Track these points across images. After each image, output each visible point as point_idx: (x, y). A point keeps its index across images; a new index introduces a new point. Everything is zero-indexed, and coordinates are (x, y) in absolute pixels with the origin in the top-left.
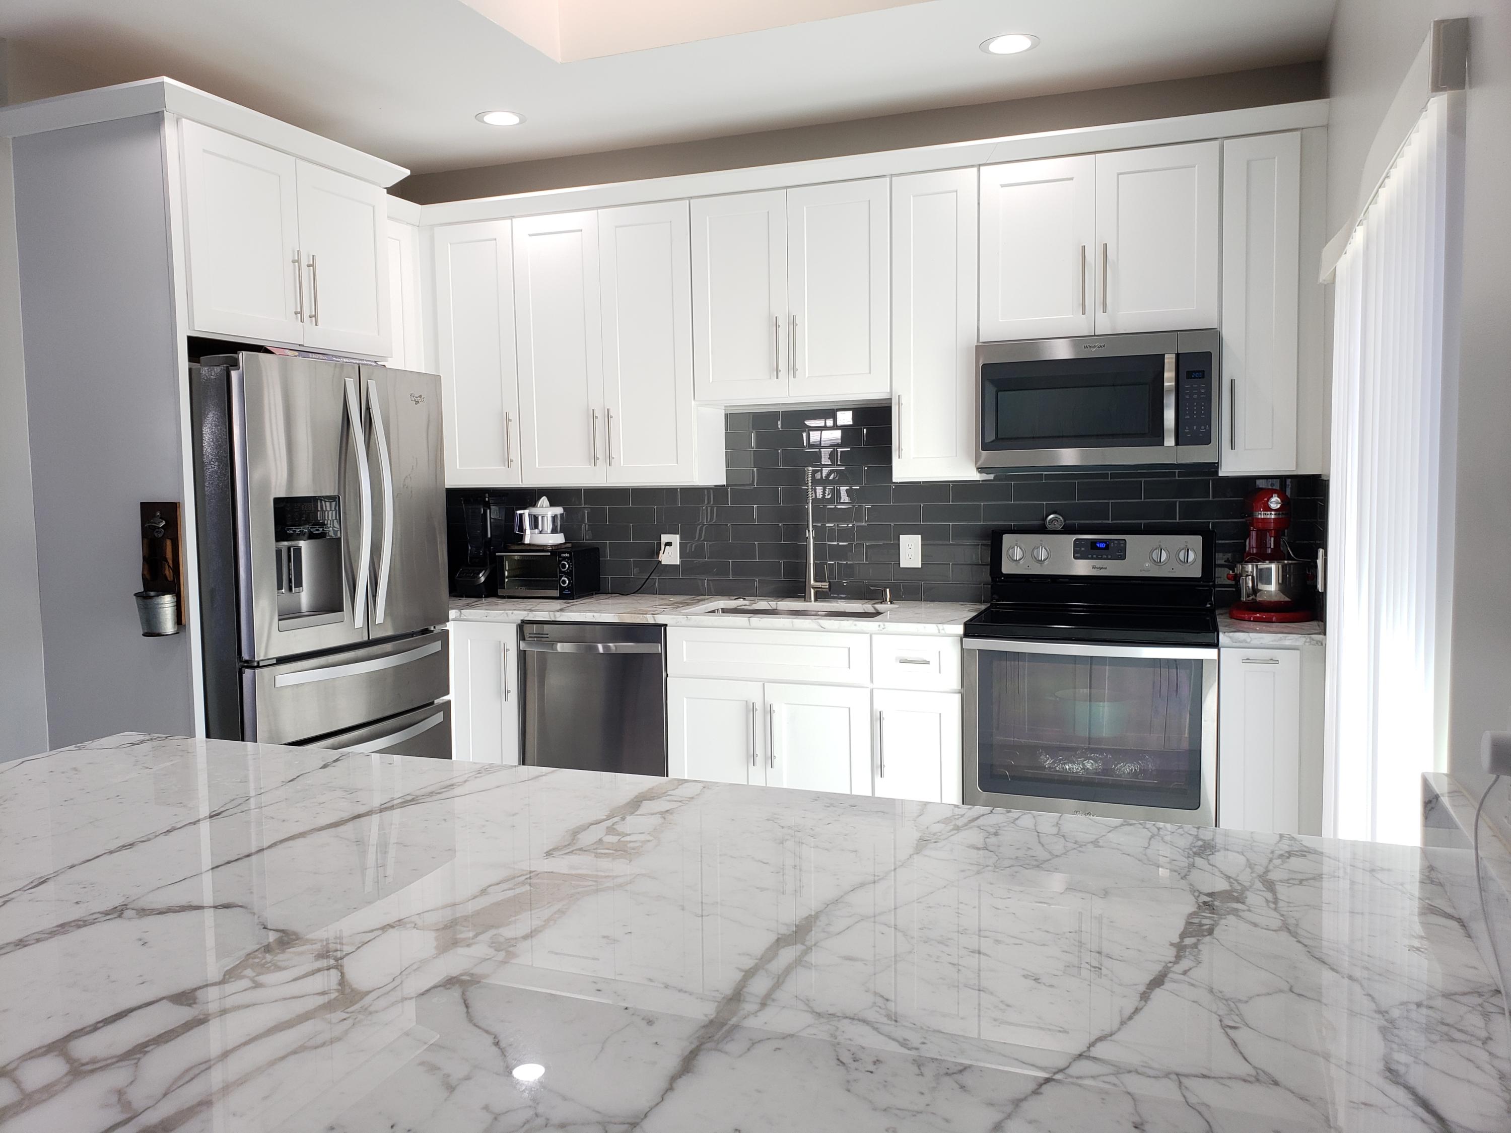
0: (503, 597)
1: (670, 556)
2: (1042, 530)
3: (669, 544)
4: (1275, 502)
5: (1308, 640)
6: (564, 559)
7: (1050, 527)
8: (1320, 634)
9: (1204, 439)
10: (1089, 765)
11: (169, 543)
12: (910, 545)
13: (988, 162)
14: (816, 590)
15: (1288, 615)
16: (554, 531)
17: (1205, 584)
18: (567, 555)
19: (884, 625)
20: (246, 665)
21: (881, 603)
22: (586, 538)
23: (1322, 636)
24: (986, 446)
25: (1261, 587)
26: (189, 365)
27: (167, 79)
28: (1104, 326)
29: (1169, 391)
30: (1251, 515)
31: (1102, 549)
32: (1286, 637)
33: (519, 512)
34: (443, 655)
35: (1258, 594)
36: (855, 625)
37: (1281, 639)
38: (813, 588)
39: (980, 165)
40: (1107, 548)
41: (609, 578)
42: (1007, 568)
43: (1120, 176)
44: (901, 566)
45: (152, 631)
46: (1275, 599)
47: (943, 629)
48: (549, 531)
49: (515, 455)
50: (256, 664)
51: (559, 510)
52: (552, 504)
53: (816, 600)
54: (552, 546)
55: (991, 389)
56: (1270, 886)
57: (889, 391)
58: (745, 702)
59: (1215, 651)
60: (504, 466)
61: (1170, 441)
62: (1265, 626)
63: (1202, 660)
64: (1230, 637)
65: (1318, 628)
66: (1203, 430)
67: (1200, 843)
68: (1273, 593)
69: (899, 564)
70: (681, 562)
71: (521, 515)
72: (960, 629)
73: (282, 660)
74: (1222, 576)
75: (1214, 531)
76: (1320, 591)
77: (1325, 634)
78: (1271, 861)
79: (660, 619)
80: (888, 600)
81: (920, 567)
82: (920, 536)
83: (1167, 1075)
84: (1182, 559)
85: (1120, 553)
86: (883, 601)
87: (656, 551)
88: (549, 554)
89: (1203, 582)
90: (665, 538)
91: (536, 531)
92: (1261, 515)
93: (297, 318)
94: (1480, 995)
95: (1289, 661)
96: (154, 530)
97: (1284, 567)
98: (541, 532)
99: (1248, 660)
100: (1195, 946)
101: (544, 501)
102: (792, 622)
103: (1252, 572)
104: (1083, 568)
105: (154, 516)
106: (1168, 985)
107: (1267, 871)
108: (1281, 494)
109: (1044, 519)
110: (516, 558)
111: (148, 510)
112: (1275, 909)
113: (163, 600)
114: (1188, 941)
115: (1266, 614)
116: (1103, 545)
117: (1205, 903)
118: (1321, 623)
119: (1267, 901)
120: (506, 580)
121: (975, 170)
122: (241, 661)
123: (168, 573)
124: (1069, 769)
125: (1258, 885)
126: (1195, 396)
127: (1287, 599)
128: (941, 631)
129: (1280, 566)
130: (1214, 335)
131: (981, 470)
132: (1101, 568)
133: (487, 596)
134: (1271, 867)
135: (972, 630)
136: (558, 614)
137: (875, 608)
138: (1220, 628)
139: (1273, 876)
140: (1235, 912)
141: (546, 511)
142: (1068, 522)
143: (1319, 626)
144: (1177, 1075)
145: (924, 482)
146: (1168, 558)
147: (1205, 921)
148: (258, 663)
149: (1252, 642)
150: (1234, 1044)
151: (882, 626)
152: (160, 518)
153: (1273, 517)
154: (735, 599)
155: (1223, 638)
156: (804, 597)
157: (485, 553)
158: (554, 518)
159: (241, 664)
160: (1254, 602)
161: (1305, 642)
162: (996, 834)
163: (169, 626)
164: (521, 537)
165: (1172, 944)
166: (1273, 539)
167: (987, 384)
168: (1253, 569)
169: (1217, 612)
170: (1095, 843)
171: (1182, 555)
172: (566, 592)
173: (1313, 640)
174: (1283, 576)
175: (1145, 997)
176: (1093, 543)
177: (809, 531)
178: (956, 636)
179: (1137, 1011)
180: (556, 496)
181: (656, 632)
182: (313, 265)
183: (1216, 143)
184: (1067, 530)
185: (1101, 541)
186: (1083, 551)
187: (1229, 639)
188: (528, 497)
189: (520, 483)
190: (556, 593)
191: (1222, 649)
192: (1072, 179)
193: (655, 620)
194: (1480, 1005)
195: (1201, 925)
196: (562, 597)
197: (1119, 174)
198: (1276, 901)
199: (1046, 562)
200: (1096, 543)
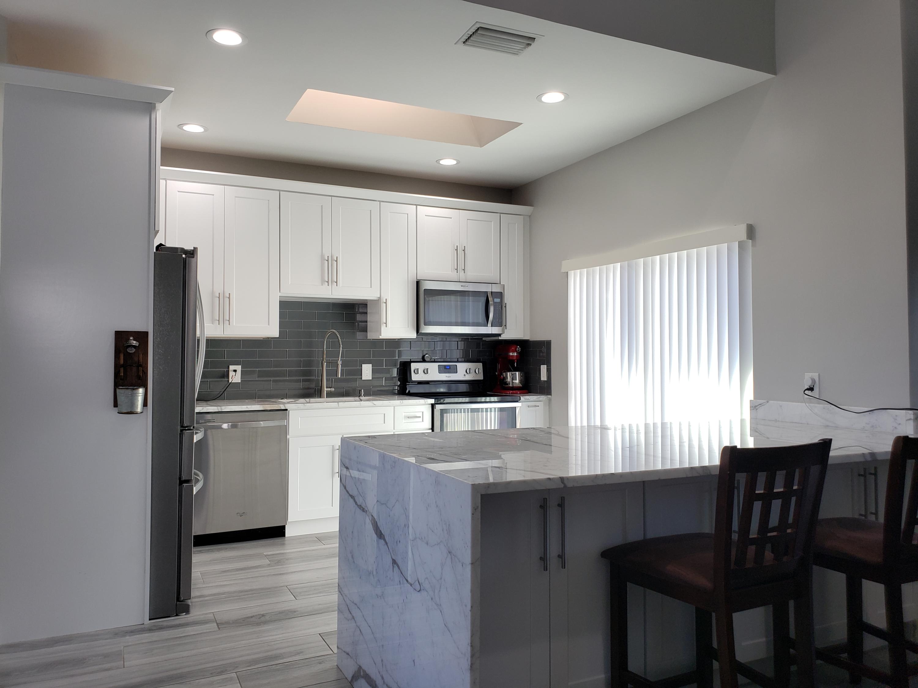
4: (518, 349)
7: (427, 360)
9: (500, 324)
12: (367, 369)
13: (421, 204)
15: (522, 391)
20: (186, 429)
25: (514, 381)
29: (491, 306)
31: (448, 369)
35: (514, 384)
37: (539, 398)
38: (326, 394)
39: (417, 205)
40: (450, 368)
42: (414, 378)
44: (363, 379)
46: (518, 386)
47: (427, 402)
53: (326, 398)
57: (379, 296)
58: (332, 446)
59: (520, 403)
61: (489, 325)
63: (516, 407)
66: (501, 320)
68: (518, 383)
69: (361, 378)
70: (241, 381)
72: (433, 401)
75: (488, 361)
81: (371, 379)
82: (371, 365)
84: (477, 373)
85: (455, 371)
87: (226, 376)
90: (232, 368)
99: (529, 406)
103: (510, 376)
104: (444, 377)
105: (129, 339)
109: (424, 357)
116: (448, 367)
121: (415, 206)
123: (142, 374)
126: (499, 309)
127: (521, 386)
129: (520, 373)
132: (451, 377)
142: (433, 358)
149: (531, 400)
151: (401, 402)
155: (522, 398)
159: (182, 428)
160: (512, 387)
161: (546, 398)
163: (140, 407)
166: (516, 363)
168: (510, 374)
171: (476, 371)
173: (548, 397)
176: (445, 367)
183: (498, 215)
184: (434, 361)
186: (443, 370)
187: (525, 399)
192: (451, 218)
197: (467, 219)
199: (429, 375)
200: (446, 366)
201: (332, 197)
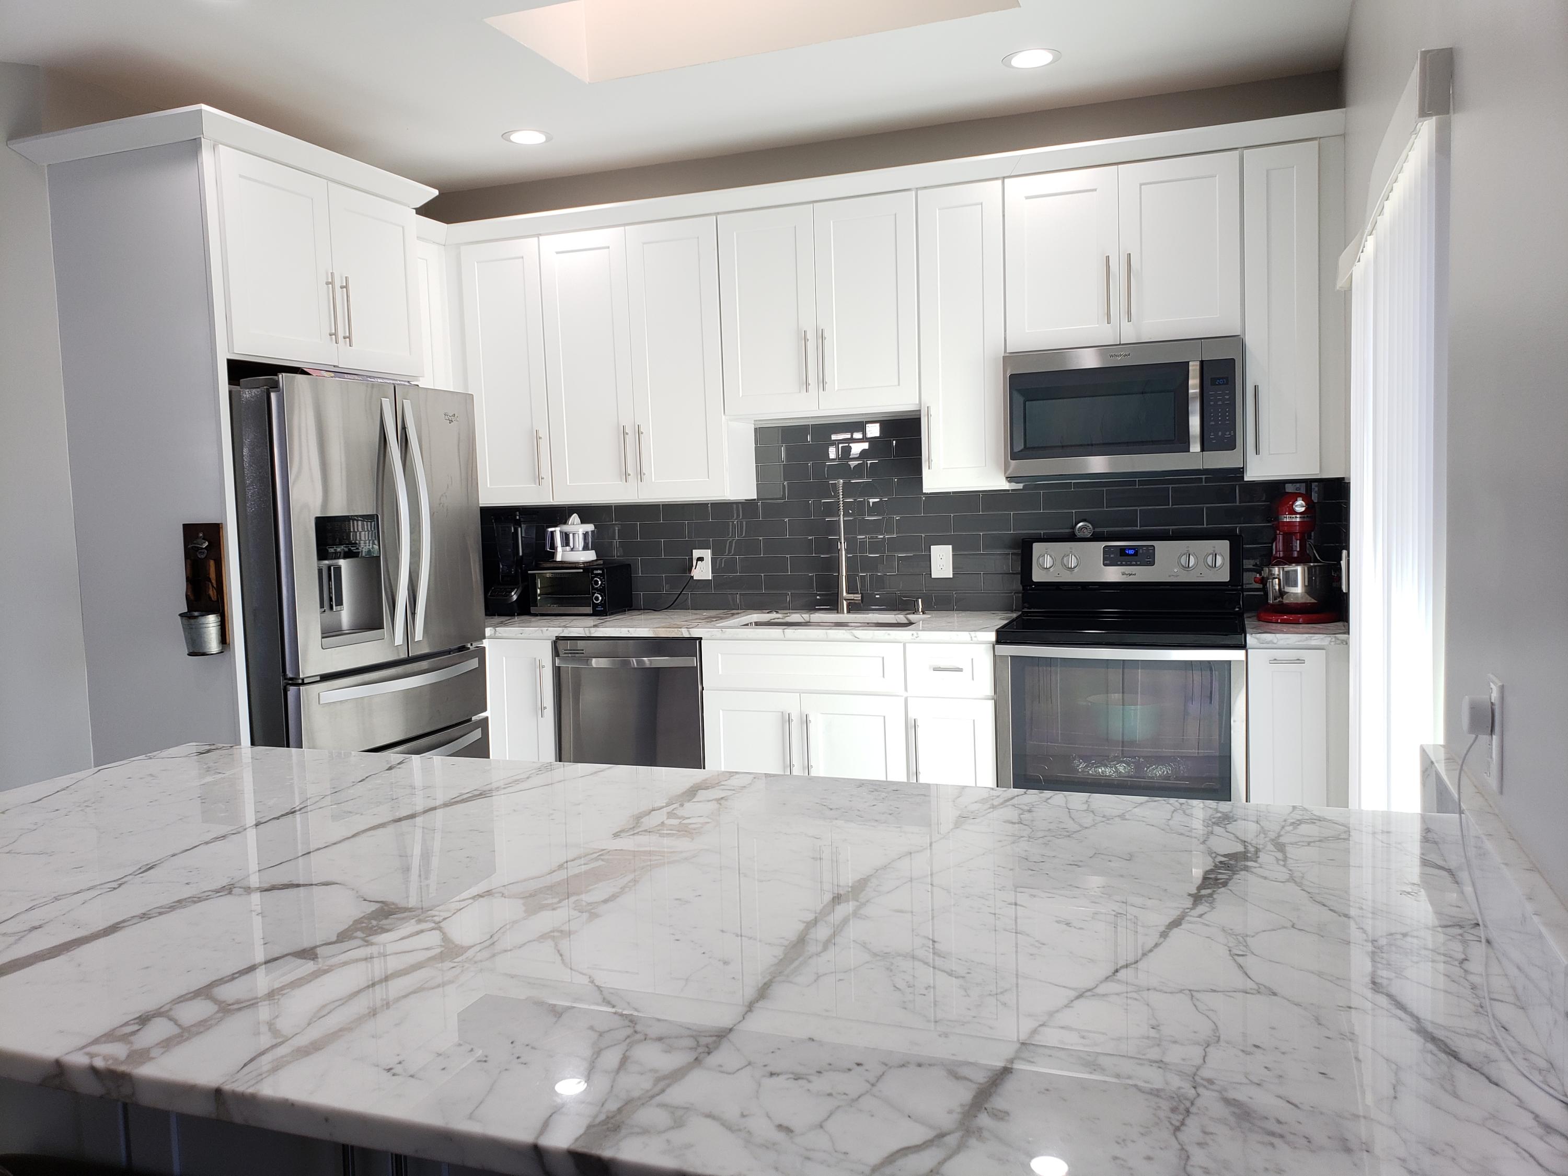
0: (536, 615)
1: (703, 571)
2: (1072, 537)
3: (700, 559)
4: (1300, 506)
5: (1334, 640)
6: (597, 575)
7: (1079, 535)
8: (1344, 633)
9: (1229, 444)
10: (1121, 768)
11: (212, 563)
12: (941, 556)
13: (1012, 174)
14: (848, 601)
15: (1314, 616)
16: (586, 548)
17: (1234, 588)
18: (599, 572)
19: (917, 634)
20: (290, 682)
21: (914, 613)
22: (617, 554)
23: (1347, 636)
24: (1014, 456)
25: (1288, 589)
26: (229, 388)
27: (204, 107)
28: (1129, 334)
29: (1194, 398)
30: (1277, 519)
31: (1132, 555)
32: (1311, 637)
33: (550, 529)
34: (481, 671)
35: (1285, 597)
36: (889, 634)
37: (1307, 639)
38: (846, 600)
39: (1004, 178)
40: (1136, 554)
41: (641, 595)
42: (1038, 576)
43: (1142, 187)
44: (933, 577)
45: (197, 650)
46: (1301, 601)
47: (976, 637)
48: (581, 549)
49: (546, 472)
50: (300, 681)
51: (590, 527)
52: (583, 521)
53: (849, 612)
54: (584, 563)
55: (1019, 399)
56: (1281, 847)
57: (918, 402)
58: (780, 714)
59: (1243, 652)
60: (535, 484)
61: (1195, 447)
62: (1293, 627)
63: (1231, 661)
64: (1257, 639)
65: (1343, 628)
66: (1227, 435)
67: (1219, 815)
68: (1300, 595)
69: (931, 574)
70: (713, 577)
71: (552, 533)
72: (992, 636)
73: (325, 678)
74: (1250, 579)
75: (1241, 536)
76: (1344, 591)
77: (1349, 634)
78: (1283, 827)
79: (695, 633)
80: (920, 610)
81: (951, 577)
82: (951, 546)
83: (1181, 991)
84: (1210, 564)
85: (1148, 559)
86: (915, 611)
87: (688, 567)
88: (582, 570)
89: (1232, 586)
90: (697, 553)
91: (568, 548)
92: (1287, 519)
93: (331, 339)
94: (1461, 927)
95: (1315, 661)
96: (197, 551)
97: (1310, 569)
98: (572, 550)
99: (1275, 661)
100: (1211, 895)
101: (575, 518)
102: (826, 633)
103: (1279, 575)
104: (1113, 574)
105: (197, 537)
106: (1185, 926)
107: (1279, 836)
108: (1307, 498)
109: (1074, 527)
110: (548, 576)
111: (191, 531)
112: (1284, 866)
113: (207, 620)
114: (1203, 892)
115: (1293, 616)
116: (1131, 552)
117: (1221, 862)
118: (1346, 624)
119: (1277, 860)
120: (539, 598)
121: (1000, 182)
122: (286, 679)
123: (212, 593)
124: (1102, 772)
125: (1270, 847)
126: (1220, 403)
127: (1313, 601)
128: (974, 639)
129: (1306, 568)
130: (1237, 341)
131: (1010, 479)
132: (1130, 575)
133: (519, 615)
134: (1282, 833)
135: (1003, 637)
136: (593, 630)
137: (907, 619)
138: (1248, 630)
139: (1282, 840)
140: (1246, 868)
141: (577, 528)
142: (1097, 530)
143: (1344, 626)
144: (1190, 990)
145: (954, 493)
146: (1196, 564)
147: (1220, 876)
148: (303, 680)
149: (1278, 643)
150: (1240, 967)
151: (915, 635)
152: (203, 539)
153: (1298, 520)
154: (768, 613)
155: (1251, 639)
156: (837, 610)
157: (516, 571)
158: (585, 535)
159: (285, 681)
160: (1282, 604)
161: (1331, 642)
162: (1030, 811)
163: (213, 645)
164: (553, 555)
165: (1190, 895)
166: (1298, 542)
167: (1016, 394)
168: (1279, 571)
169: (1245, 616)
170: (1122, 817)
171: (1210, 560)
172: (599, 609)
173: (1338, 639)
174: (1309, 578)
175: (1164, 935)
176: (1122, 550)
177: (841, 543)
178: (989, 643)
179: (1156, 945)
180: (587, 513)
181: (692, 646)
182: (346, 287)
183: (1237, 152)
184: (1096, 538)
185: (1130, 547)
186: (1112, 558)
187: (1256, 640)
188: (558, 514)
189: (552, 501)
190: (589, 610)
191: (1249, 650)
192: (1095, 190)
193: (690, 634)
194: (1461, 935)
195: (1217, 879)
196: (595, 614)
197: (1141, 185)
198: (1285, 859)
199: (1076, 570)
200: (1125, 549)
201: (815, 204)
